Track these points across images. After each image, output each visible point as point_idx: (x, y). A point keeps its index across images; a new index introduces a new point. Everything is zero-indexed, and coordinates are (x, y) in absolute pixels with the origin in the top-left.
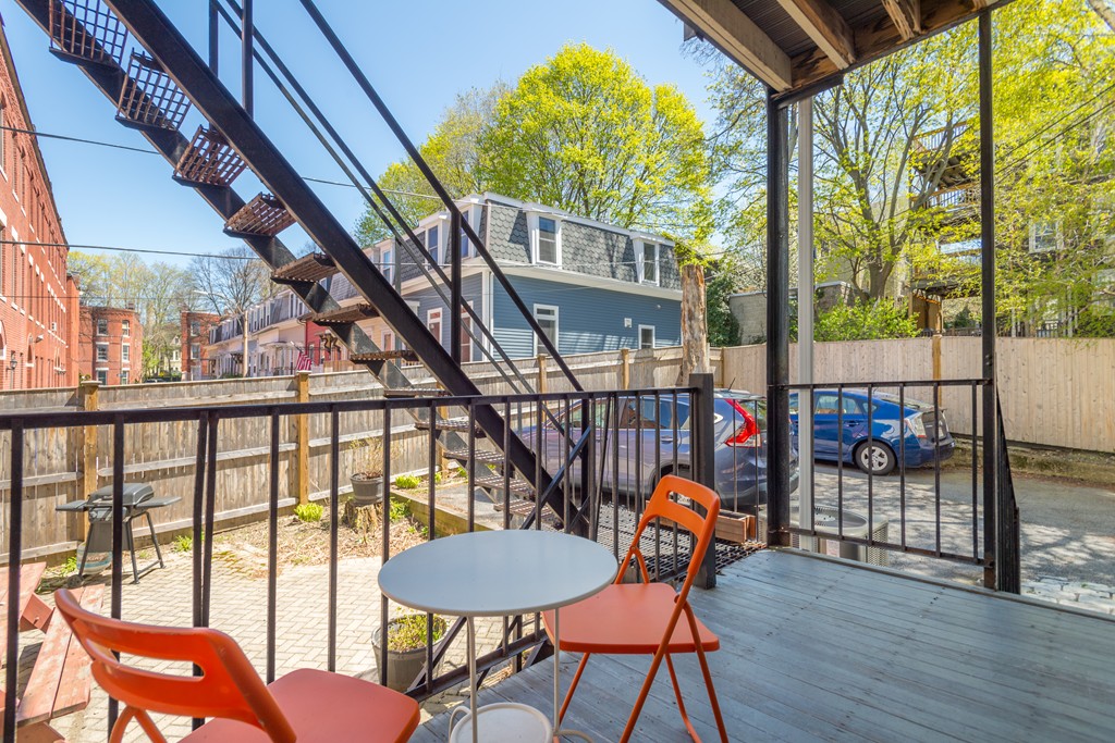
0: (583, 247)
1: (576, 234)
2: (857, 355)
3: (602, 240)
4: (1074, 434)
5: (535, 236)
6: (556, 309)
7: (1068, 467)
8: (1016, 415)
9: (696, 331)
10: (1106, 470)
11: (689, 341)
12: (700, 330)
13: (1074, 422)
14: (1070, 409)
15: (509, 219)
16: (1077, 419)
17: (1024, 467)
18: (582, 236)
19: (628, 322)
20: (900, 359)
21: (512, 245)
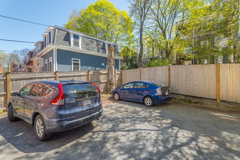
0: (89, 44)
1: (87, 40)
2: (151, 71)
3: (95, 42)
4: (204, 93)
5: (72, 39)
6: (80, 60)
7: (202, 103)
8: (189, 88)
9: (111, 65)
10: (213, 105)
11: (109, 68)
12: (112, 65)
13: (204, 90)
14: (203, 86)
15: (64, 34)
16: (205, 89)
17: (191, 103)
18: (89, 41)
19: (103, 64)
20: (161, 72)
21: (64, 41)
